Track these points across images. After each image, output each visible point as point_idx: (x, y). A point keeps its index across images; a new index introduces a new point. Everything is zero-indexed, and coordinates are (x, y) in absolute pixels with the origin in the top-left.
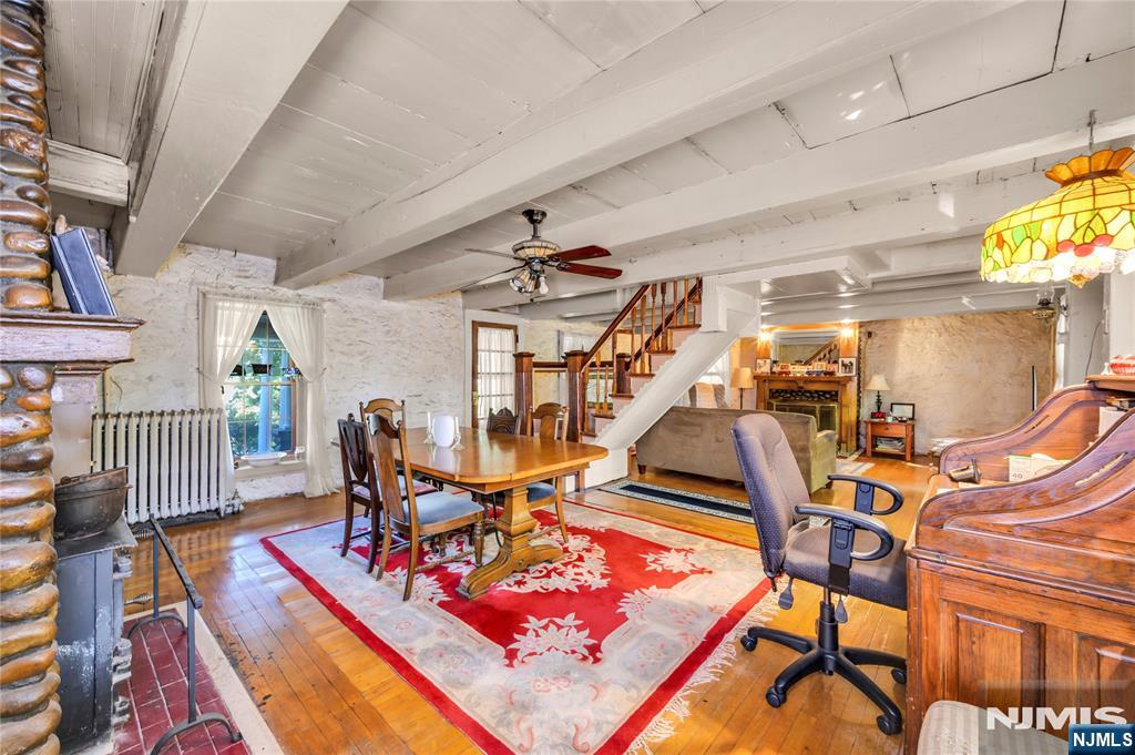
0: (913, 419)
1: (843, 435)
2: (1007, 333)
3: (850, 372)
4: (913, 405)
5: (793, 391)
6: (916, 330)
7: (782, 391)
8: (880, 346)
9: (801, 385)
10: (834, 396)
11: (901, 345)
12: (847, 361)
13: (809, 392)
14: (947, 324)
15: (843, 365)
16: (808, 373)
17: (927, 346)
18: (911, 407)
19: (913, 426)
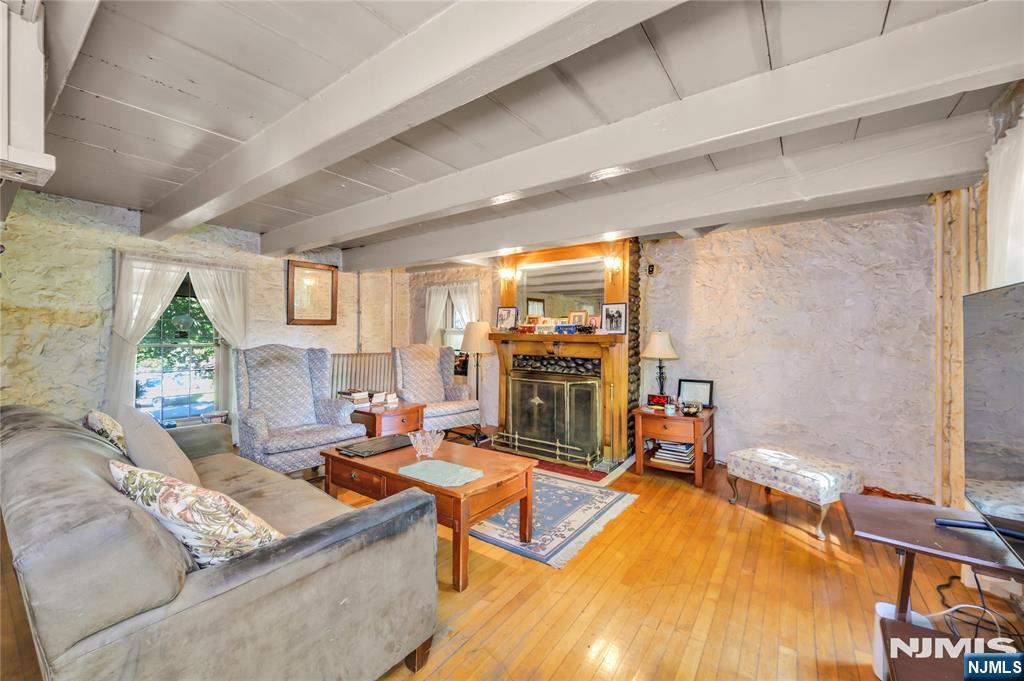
0: (709, 407)
1: (608, 432)
2: (854, 259)
3: (617, 327)
4: (711, 383)
5: (544, 358)
6: (717, 260)
7: (531, 357)
8: (667, 287)
9: (551, 348)
10: (595, 367)
11: (695, 285)
12: (613, 309)
13: (564, 359)
14: (762, 248)
15: (608, 316)
16: (558, 328)
17: (733, 286)
18: (709, 385)
19: (711, 418)
